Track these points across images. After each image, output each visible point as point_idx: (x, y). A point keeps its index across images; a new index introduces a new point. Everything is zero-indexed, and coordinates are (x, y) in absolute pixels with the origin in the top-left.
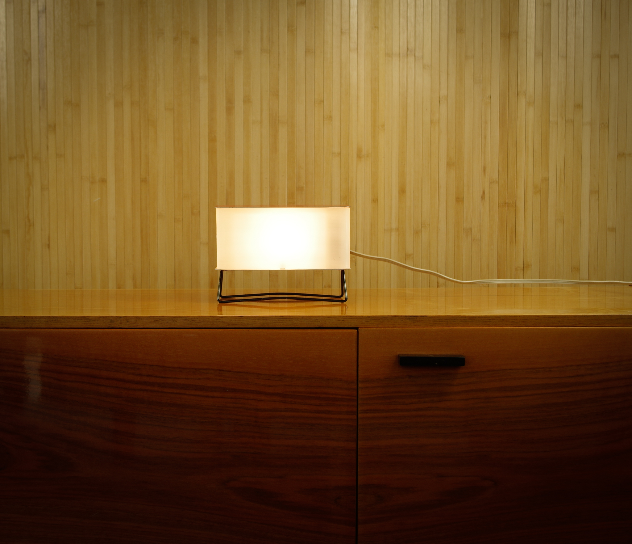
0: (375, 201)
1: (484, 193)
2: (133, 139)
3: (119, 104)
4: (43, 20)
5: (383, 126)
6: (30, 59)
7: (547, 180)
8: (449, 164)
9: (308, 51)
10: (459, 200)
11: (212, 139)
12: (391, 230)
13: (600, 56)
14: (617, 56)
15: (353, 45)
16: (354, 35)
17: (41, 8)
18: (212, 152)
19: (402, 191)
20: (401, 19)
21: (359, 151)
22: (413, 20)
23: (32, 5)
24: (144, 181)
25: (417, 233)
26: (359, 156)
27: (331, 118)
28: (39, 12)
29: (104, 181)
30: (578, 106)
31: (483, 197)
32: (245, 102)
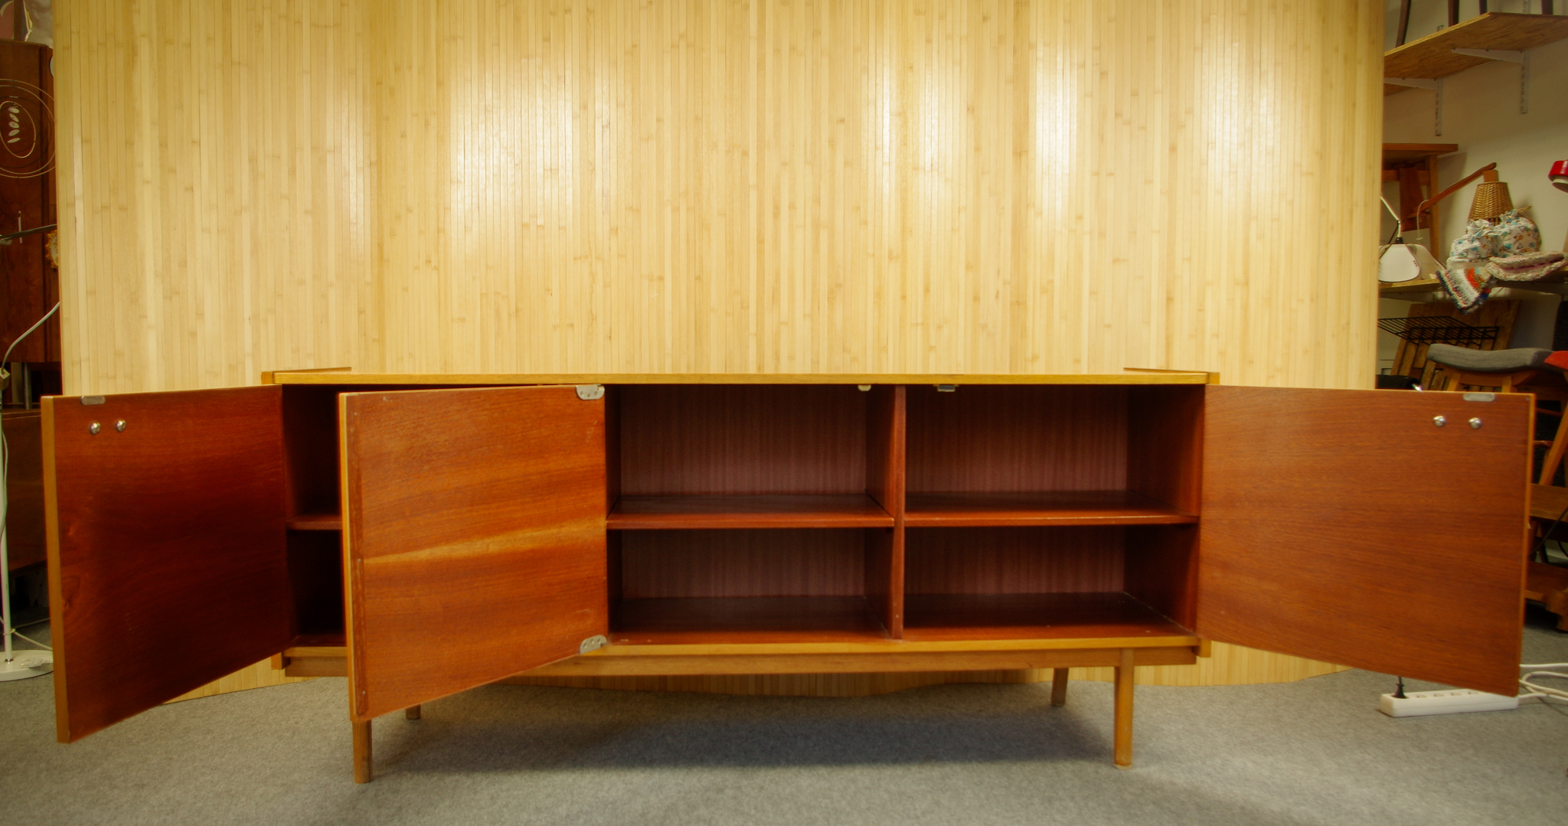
0: (904, 297)
1: (998, 293)
2: (688, 241)
3: (676, 210)
4: (607, 133)
5: (911, 231)
6: (594, 169)
7: (1052, 282)
8: (968, 267)
9: (847, 163)
10: (976, 299)
11: (761, 241)
12: (917, 324)
13: (1097, 174)
14: (1111, 174)
15: (886, 160)
16: (886, 151)
17: (605, 123)
18: (760, 253)
19: (927, 290)
20: (927, 138)
21: (890, 253)
22: (936, 139)
23: (596, 120)
24: (698, 278)
25: (940, 327)
26: (890, 257)
27: (866, 223)
28: (603, 127)
29: (661, 279)
30: (1080, 218)
31: (997, 296)
32: (790, 208)
